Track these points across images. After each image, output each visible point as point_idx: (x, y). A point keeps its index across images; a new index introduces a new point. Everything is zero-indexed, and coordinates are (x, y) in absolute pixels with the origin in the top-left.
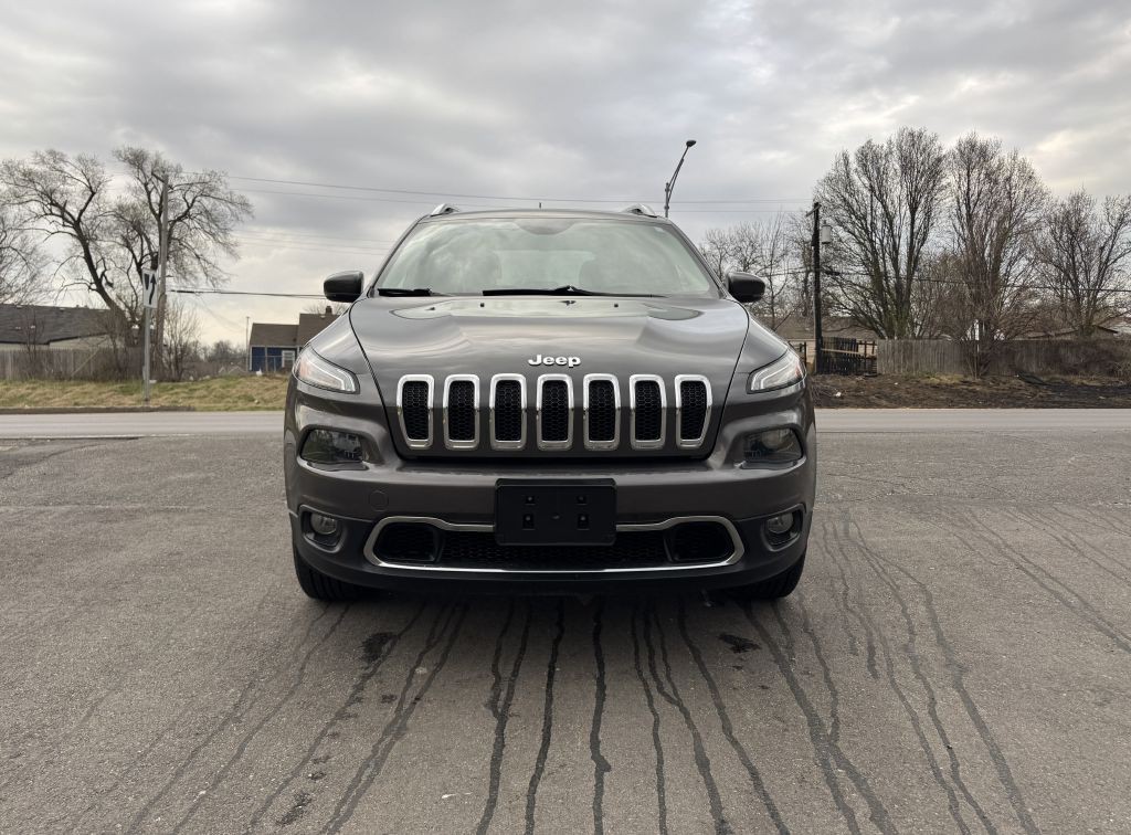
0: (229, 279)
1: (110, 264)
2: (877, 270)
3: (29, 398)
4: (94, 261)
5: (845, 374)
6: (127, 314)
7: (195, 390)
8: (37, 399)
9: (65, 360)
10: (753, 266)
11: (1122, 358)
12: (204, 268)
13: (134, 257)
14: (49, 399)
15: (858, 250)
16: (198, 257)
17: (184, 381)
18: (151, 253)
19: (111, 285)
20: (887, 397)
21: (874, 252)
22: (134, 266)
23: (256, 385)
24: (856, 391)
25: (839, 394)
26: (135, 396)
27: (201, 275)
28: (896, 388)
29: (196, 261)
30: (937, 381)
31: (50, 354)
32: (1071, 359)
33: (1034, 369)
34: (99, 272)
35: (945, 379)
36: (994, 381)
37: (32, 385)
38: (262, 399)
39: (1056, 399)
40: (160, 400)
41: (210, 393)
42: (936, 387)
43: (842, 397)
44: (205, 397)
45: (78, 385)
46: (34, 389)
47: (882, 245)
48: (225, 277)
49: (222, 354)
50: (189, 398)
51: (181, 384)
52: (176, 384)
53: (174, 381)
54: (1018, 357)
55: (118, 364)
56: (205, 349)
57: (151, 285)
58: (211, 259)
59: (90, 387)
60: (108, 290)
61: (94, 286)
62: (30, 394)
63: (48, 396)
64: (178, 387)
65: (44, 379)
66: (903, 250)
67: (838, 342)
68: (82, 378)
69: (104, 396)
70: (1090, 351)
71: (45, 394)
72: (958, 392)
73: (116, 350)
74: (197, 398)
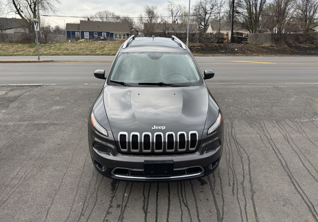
0: (58, 11)
1: (21, 5)
2: (250, 11)
3: (2, 49)
4: (16, 4)
5: (239, 43)
6: (28, 21)
7: (51, 47)
8: (5, 49)
9: (11, 36)
10: (215, 7)
11: (316, 39)
12: (50, 7)
13: (28, 3)
14: (8, 49)
15: (246, 5)
16: (48, 3)
17: (48, 43)
18: (34, 2)
19: (22, 12)
20: (250, 51)
21: (250, 5)
22: (29, 6)
23: (69, 45)
24: (241, 48)
25: (236, 50)
26: (34, 48)
27: (50, 9)
28: (253, 48)
29: (47, 5)
30: (264, 46)
31: (6, 35)
32: (302, 39)
33: (291, 42)
34: (18, 7)
35: (266, 45)
36: (280, 46)
37: (3, 45)
38: (71, 50)
39: (296, 51)
40: (41, 50)
41: (56, 48)
42: (263, 47)
43: (237, 50)
44: (55, 49)
45: (16, 44)
46: (3, 46)
47: (252, 3)
48: (57, 10)
49: (58, 30)
50: (50, 49)
51: (47, 44)
52: (46, 44)
53: (45, 43)
54: (287, 39)
55: (28, 38)
56: (52, 28)
57: (36, 24)
58: (52, 4)
59: (20, 45)
60: (21, 13)
61: (17, 12)
62: (2, 47)
63: (8, 48)
64: (46, 45)
65: (6, 43)
66: (259, 5)
67: (238, 33)
68: (17, 42)
69: (24, 48)
70: (308, 37)
71: (7, 47)
72: (270, 49)
73: (26, 34)
74: (52, 49)
